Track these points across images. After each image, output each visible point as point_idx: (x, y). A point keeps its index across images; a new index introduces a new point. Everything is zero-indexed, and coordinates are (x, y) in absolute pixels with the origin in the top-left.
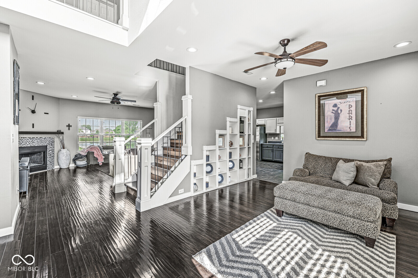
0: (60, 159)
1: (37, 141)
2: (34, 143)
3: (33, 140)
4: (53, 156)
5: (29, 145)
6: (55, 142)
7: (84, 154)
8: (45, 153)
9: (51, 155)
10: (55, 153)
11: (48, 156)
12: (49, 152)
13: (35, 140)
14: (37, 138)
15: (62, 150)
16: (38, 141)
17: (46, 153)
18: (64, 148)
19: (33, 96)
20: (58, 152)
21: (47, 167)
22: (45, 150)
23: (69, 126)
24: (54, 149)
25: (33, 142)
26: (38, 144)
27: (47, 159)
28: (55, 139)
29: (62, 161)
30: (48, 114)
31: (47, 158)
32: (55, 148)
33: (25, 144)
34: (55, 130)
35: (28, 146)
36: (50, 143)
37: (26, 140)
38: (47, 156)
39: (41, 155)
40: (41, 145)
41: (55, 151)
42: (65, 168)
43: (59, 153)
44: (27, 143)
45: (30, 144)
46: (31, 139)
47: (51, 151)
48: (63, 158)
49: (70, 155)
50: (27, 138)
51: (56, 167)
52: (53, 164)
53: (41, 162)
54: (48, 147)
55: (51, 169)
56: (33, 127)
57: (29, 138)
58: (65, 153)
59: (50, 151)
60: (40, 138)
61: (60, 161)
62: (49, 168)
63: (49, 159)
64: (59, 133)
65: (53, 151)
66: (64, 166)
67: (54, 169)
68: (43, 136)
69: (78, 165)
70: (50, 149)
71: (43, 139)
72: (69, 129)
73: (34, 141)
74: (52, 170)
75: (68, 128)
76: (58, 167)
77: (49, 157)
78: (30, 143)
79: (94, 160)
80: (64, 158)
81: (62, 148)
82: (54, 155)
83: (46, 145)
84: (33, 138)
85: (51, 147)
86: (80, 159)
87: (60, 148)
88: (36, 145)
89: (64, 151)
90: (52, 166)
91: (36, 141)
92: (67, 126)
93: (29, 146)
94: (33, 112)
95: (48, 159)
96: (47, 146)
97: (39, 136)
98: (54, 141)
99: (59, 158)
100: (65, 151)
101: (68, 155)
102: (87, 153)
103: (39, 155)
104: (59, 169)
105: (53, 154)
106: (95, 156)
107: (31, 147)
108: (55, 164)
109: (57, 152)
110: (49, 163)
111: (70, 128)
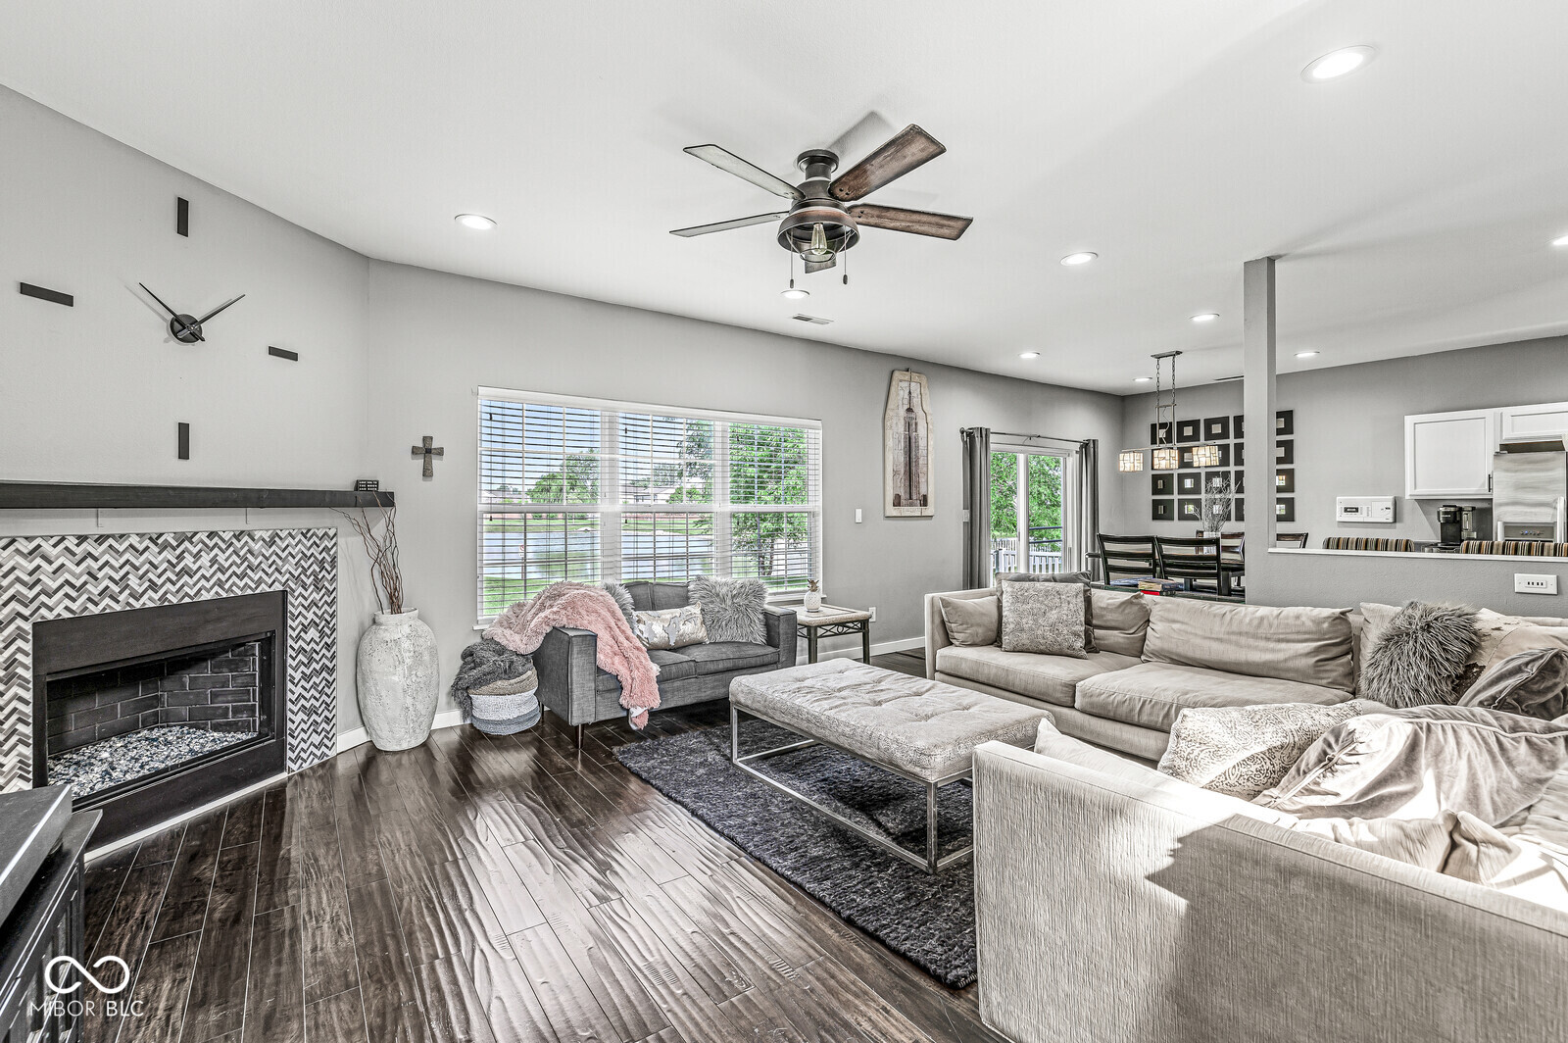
0: (370, 684)
1: (214, 561)
2: (191, 582)
3: (180, 557)
4: (324, 667)
5: (150, 600)
6: (340, 561)
7: (523, 643)
8: (271, 645)
9: (311, 660)
10: (339, 641)
11: (295, 669)
12: (300, 638)
13: (197, 556)
14: (211, 535)
15: (387, 618)
16: (221, 558)
17: (284, 652)
18: (395, 606)
19: (183, 206)
20: (362, 635)
21: (289, 754)
22: (274, 625)
23: (427, 451)
24: (333, 616)
25: (186, 571)
26: (220, 583)
27: (289, 695)
28: (341, 541)
29: (385, 700)
30: (293, 356)
31: (290, 685)
32: (341, 607)
33: (116, 589)
34: (342, 482)
35: (137, 605)
36: (305, 570)
37: (127, 556)
38: (290, 671)
39: (246, 663)
40: (239, 588)
41: (340, 628)
42: (405, 746)
43: (366, 641)
44: (133, 581)
45: (153, 586)
46: (165, 546)
47: (313, 633)
48: (396, 678)
49: (434, 652)
50: (134, 540)
51: (349, 739)
52: (328, 720)
53: (244, 717)
54: (294, 605)
55: (316, 761)
56: (184, 453)
57: (147, 542)
58: (406, 644)
59: (305, 629)
60: (237, 537)
61: (370, 703)
62: (298, 757)
63: (298, 690)
64: (370, 497)
65: (326, 626)
66: (398, 737)
67: (331, 754)
68: (261, 523)
69: (488, 722)
70: (310, 616)
71: (257, 547)
72: (427, 473)
73: (188, 560)
74: (322, 765)
75: (420, 462)
76: (358, 736)
77: (298, 676)
78: (159, 582)
79: (597, 691)
80: (398, 678)
81: (385, 602)
82: (333, 657)
83: (278, 587)
84: (183, 538)
85: (314, 603)
86: (499, 683)
87: (368, 604)
88: (205, 596)
89: (397, 627)
90: (316, 739)
91: (205, 559)
92: (415, 451)
93: (151, 605)
94: (185, 329)
95: (293, 691)
96: (284, 593)
97: (227, 522)
98: (334, 559)
99: (364, 682)
100: (406, 630)
101: (426, 657)
102: (541, 638)
103: (233, 666)
104: (361, 757)
105: (328, 647)
106: (603, 659)
107: (164, 611)
108: (339, 720)
109: (354, 634)
110: (297, 719)
111: (436, 462)
